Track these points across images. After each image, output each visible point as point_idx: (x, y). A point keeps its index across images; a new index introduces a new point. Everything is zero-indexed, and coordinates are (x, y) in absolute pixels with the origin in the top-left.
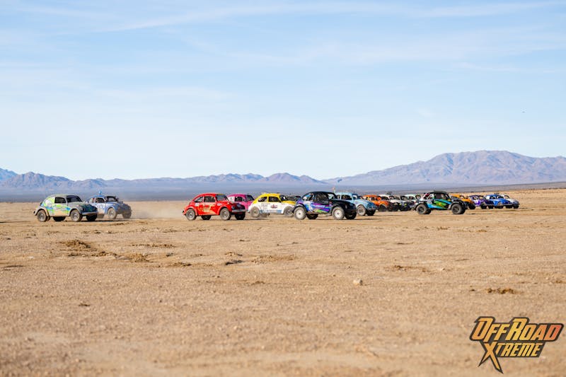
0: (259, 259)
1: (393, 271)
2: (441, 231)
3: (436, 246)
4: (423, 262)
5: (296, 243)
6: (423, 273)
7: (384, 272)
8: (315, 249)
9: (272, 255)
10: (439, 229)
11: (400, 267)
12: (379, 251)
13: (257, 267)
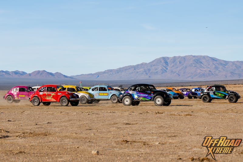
0: (22, 135)
1: (122, 144)
2: (158, 115)
3: (154, 126)
4: (144, 138)
5: (50, 123)
6: (144, 146)
7: (115, 145)
8: (64, 128)
9: (32, 132)
10: (156, 113)
11: (127, 142)
12: (112, 129)
13: (20, 141)
